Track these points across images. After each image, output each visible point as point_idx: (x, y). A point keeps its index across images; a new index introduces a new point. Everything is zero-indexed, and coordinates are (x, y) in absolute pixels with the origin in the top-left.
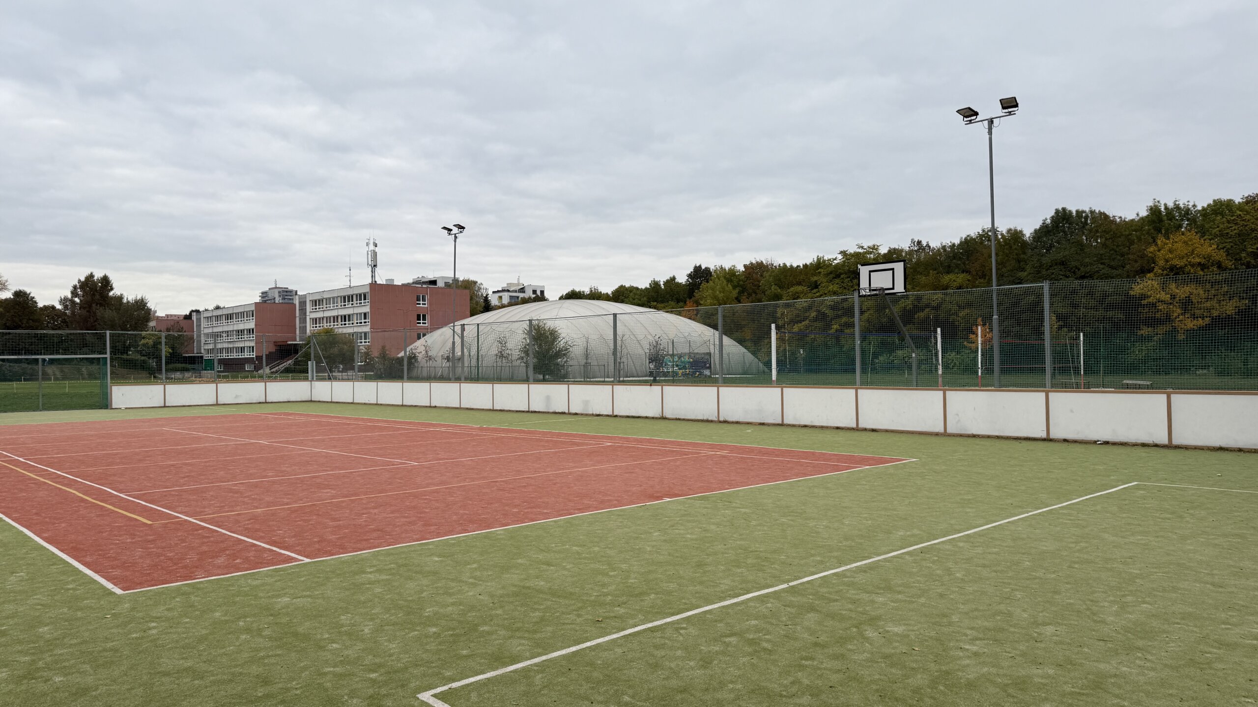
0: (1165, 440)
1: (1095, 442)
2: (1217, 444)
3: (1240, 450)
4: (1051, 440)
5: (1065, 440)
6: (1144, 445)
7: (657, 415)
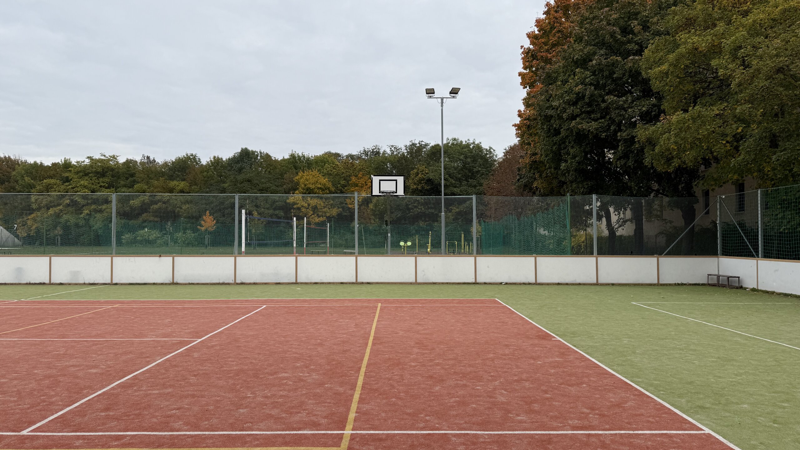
0: (533, 281)
1: (501, 283)
2: (557, 281)
3: (567, 284)
4: (478, 283)
5: (485, 283)
6: (524, 284)
7: (167, 281)
